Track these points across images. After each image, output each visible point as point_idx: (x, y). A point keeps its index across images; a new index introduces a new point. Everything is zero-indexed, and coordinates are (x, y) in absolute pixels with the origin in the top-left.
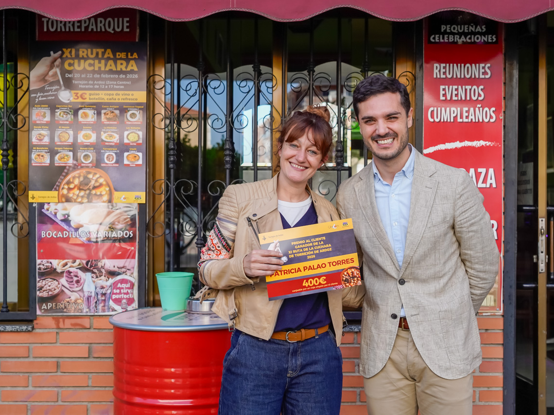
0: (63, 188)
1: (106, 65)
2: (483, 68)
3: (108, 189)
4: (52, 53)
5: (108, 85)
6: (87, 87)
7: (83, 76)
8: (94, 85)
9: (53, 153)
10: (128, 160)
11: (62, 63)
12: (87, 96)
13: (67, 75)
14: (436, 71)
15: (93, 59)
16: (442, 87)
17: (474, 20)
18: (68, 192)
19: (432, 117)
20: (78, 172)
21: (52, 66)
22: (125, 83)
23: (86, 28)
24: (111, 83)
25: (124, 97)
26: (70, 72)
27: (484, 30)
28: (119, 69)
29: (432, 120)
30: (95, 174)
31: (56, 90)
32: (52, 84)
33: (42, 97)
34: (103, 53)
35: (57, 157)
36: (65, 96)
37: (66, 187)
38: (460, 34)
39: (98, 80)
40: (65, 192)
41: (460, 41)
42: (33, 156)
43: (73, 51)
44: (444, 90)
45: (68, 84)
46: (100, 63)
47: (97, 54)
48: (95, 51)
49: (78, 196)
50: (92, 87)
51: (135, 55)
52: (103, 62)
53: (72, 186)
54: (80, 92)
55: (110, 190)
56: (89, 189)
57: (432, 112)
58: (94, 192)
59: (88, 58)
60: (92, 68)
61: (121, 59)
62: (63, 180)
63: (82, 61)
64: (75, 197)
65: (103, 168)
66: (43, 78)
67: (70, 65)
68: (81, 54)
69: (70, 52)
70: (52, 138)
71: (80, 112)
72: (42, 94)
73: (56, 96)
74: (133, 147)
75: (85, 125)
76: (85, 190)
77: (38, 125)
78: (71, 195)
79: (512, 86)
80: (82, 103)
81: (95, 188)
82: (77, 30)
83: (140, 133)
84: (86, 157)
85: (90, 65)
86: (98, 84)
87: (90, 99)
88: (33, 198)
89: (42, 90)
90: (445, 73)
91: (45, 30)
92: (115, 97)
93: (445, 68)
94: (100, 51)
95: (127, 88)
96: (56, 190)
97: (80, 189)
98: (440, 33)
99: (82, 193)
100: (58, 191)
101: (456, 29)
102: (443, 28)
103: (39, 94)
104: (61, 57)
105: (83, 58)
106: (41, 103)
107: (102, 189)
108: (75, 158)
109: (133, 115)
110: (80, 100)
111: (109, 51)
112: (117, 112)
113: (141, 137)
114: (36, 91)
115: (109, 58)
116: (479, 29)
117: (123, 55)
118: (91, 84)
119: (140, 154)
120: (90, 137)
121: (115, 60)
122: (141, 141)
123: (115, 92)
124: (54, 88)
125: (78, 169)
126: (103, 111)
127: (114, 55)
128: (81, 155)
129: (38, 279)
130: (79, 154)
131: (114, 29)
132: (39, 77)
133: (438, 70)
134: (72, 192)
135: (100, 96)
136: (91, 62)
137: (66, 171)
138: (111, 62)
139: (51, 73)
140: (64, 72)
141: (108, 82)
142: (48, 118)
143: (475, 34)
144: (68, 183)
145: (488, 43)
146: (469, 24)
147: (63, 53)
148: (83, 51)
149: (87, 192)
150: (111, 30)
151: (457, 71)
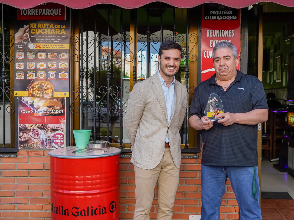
0: (30, 90)
1: (50, 31)
2: (231, 32)
3: (51, 90)
4: (25, 25)
5: (51, 41)
6: (41, 42)
7: (40, 37)
8: (45, 41)
9: (26, 73)
10: (61, 76)
11: (30, 30)
12: (42, 46)
13: (32, 36)
14: (208, 33)
15: (44, 28)
16: (211, 41)
17: (227, 9)
18: (33, 92)
19: (206, 56)
20: (37, 82)
21: (25, 32)
22: (59, 40)
23: (41, 13)
24: (53, 40)
25: (59, 46)
26: (34, 35)
27: (231, 13)
28: (56, 33)
29: (205, 57)
30: (46, 83)
31: (27, 43)
32: (25, 40)
33: (21, 47)
34: (49, 26)
35: (27, 75)
36: (31, 46)
37: (32, 89)
38: (220, 16)
39: (46, 38)
40: (31, 92)
41: (219, 19)
42: (16, 75)
43: (35, 24)
44: (212, 42)
45: (33, 40)
46: (47, 30)
47: (46, 26)
48: (45, 24)
49: (37, 93)
50: (44, 42)
51: (64, 27)
52: (49, 30)
53: (35, 89)
54: (38, 44)
55: (52, 91)
56: (42, 90)
57: (206, 53)
58: (45, 92)
59: (42, 28)
60: (44, 33)
61: (57, 28)
62: (30, 86)
63: (39, 30)
64: (36, 94)
65: (49, 80)
66: (21, 38)
67: (33, 31)
68: (39, 26)
69: (34, 25)
70: (25, 66)
71: (39, 54)
72: (20, 45)
73: (27, 46)
74: (63, 70)
75: (41, 60)
76: (41, 91)
77: (18, 60)
78: (34, 93)
79: (244, 41)
80: (39, 50)
81: (45, 90)
82: (37, 14)
83: (67, 64)
84: (41, 75)
85: (43, 31)
86: (47, 41)
87: (43, 47)
88: (17, 94)
89: (20, 43)
90: (212, 34)
91: (22, 15)
92: (54, 46)
93: (212, 32)
94: (48, 24)
95: (60, 42)
96: (27, 91)
97: (38, 91)
98: (209, 15)
99: (39, 92)
100: (28, 91)
101: (218, 13)
102: (211, 12)
103: (19, 45)
104: (29, 27)
105: (40, 28)
106: (20, 49)
107: (48, 90)
108: (36, 75)
109: (63, 55)
110: (38, 48)
111: (52, 24)
112: (56, 54)
113: (67, 65)
114: (17, 44)
115: (52, 28)
116: (228, 13)
117: (58, 26)
118: (43, 41)
119: (67, 74)
120: (43, 66)
121: (55, 29)
122: (67, 68)
123: (54, 44)
124: (26, 42)
125: (37, 81)
126: (49, 53)
127: (54, 26)
128: (39, 74)
129: (19, 133)
130: (38, 74)
131: (54, 14)
132: (19, 37)
133: (209, 33)
134: (35, 92)
135: (48, 46)
136: (44, 30)
137: (32, 82)
138: (53, 30)
139: (24, 35)
140: (31, 34)
141: (51, 40)
142: (23, 57)
143: (227, 15)
144: (33, 87)
145: (233, 19)
146: (224, 11)
147: (30, 26)
148: (39, 25)
149: (42, 92)
150: (52, 15)
151: (218, 33)
